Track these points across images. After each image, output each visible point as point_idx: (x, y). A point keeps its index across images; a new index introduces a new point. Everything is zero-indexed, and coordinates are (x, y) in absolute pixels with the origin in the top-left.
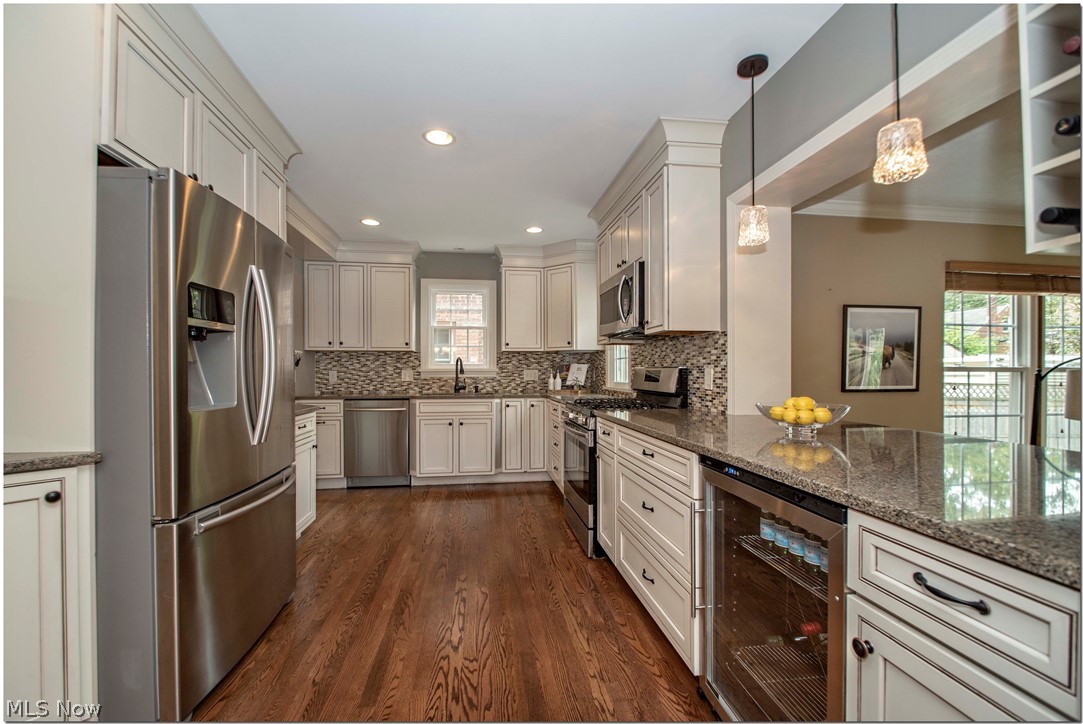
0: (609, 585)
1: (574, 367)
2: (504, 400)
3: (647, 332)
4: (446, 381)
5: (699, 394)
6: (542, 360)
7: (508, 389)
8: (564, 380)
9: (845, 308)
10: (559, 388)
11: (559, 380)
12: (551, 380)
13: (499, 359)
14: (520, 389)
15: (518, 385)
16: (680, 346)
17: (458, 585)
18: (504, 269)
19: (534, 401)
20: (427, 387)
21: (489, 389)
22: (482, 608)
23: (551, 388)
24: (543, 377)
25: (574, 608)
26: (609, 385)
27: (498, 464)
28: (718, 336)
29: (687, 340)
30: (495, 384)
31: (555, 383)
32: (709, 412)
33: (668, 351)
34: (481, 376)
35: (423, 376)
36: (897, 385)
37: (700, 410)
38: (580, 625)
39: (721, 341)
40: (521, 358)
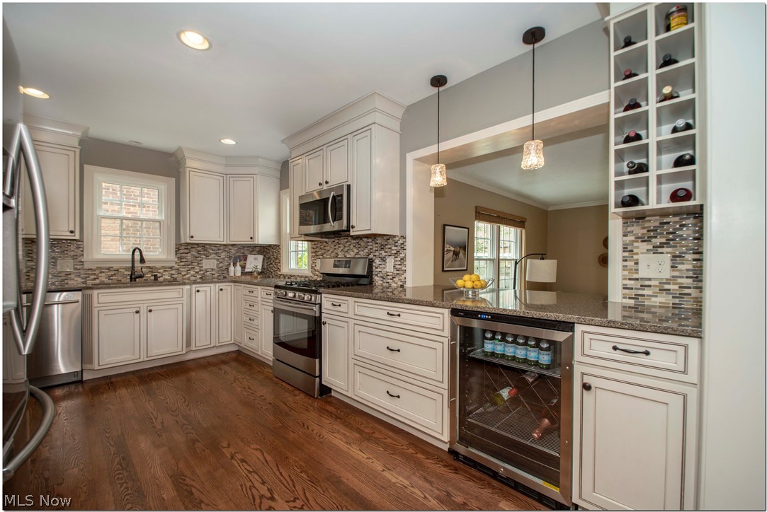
0: (343, 412)
1: (251, 258)
2: (194, 286)
3: (352, 234)
4: (117, 270)
5: (380, 275)
6: (220, 251)
7: (187, 276)
8: (243, 267)
9: (445, 226)
10: (239, 274)
11: (239, 268)
12: (232, 268)
13: (178, 250)
14: (199, 276)
15: (197, 273)
16: (363, 244)
17: (227, 452)
18: (188, 169)
19: (222, 285)
20: (92, 277)
21: (167, 277)
22: (266, 461)
23: (232, 274)
24: (221, 265)
25: (335, 435)
26: (284, 270)
27: (189, 344)
28: (397, 239)
29: (370, 240)
30: (173, 272)
31: (235, 271)
32: (390, 286)
33: (352, 247)
34: (158, 265)
35: (87, 266)
36: (461, 267)
37: (382, 285)
38: (347, 443)
39: (401, 242)
40: (200, 249)
